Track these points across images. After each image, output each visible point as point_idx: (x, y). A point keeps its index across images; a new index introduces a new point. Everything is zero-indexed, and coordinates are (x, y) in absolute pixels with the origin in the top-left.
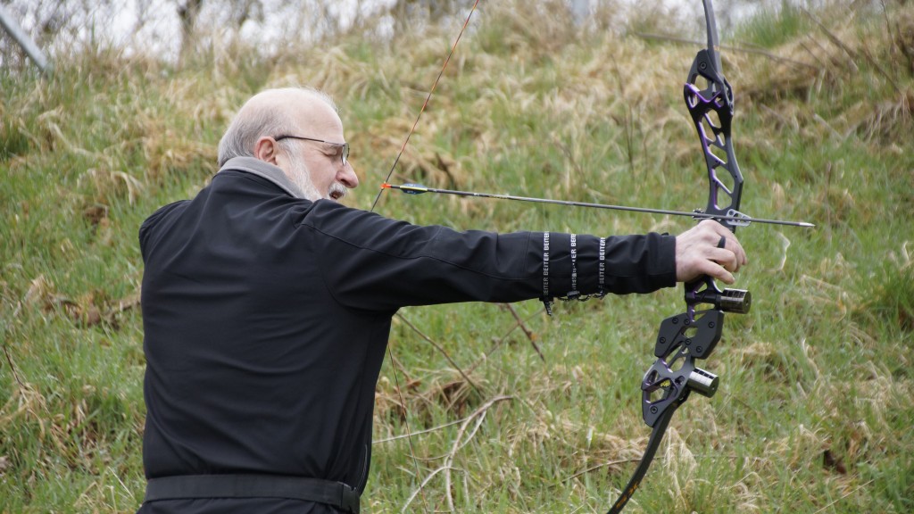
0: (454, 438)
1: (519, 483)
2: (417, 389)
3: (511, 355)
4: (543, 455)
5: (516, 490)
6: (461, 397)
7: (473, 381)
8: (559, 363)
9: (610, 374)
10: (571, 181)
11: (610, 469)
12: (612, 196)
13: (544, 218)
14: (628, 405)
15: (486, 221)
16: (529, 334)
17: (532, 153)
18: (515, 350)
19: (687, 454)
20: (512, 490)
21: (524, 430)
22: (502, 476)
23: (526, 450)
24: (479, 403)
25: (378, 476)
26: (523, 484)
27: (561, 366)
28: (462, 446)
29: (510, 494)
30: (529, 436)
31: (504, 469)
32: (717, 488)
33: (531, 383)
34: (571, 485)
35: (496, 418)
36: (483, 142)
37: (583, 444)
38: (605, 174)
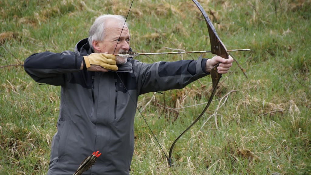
0: (217, 104)
1: (240, 119)
2: (205, 88)
3: (236, 77)
4: (248, 110)
5: (239, 121)
6: (220, 91)
7: (224, 85)
8: (253, 79)
9: (270, 83)
10: (255, 18)
11: (271, 114)
12: (269, 22)
13: (247, 31)
14: (276, 92)
15: (227, 32)
16: (242, 70)
18: (237, 75)
19: (297, 109)
20: (238, 122)
21: (241, 101)
22: (234, 117)
23: (242, 108)
24: (225, 93)
25: (193, 117)
26: (241, 120)
27: (253, 80)
28: (220, 107)
29: (237, 123)
30: (243, 104)
31: (235, 114)
32: (307, 120)
33: (243, 86)
34: (257, 120)
35: (232, 98)
36: (225, 5)
37: (262, 106)
38: (267, 15)
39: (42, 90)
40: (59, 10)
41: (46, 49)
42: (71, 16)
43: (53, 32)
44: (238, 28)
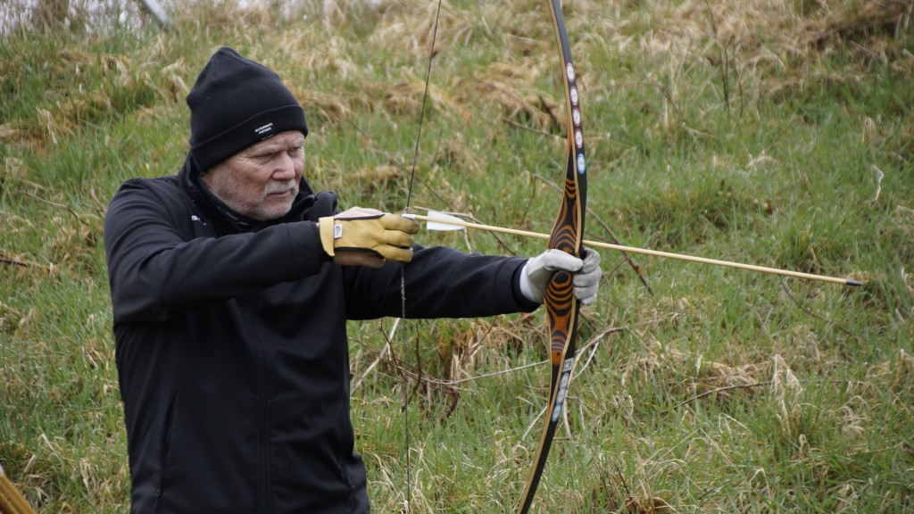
1: (632, 410)
2: (531, 322)
3: (620, 288)
4: (654, 383)
5: (630, 417)
7: (584, 314)
8: (666, 295)
9: (715, 305)
10: (670, 120)
11: (718, 395)
12: (709, 133)
13: (646, 157)
14: (733, 333)
16: (636, 269)
17: (631, 94)
18: (623, 283)
19: (793, 380)
20: (627, 417)
21: (636, 360)
22: (616, 404)
23: (638, 379)
24: (590, 335)
25: (498, 407)
26: (636, 411)
27: (668, 298)
28: (577, 375)
29: (625, 421)
30: (641, 365)
31: (617, 396)
32: (822, 411)
33: (640, 315)
34: (682, 412)
35: (608, 349)
36: (583, 83)
37: (692, 372)
38: (702, 113)
39: (65, 332)
40: (108, 103)
41: (76, 214)
42: (143, 118)
43: (95, 165)
44: (622, 150)
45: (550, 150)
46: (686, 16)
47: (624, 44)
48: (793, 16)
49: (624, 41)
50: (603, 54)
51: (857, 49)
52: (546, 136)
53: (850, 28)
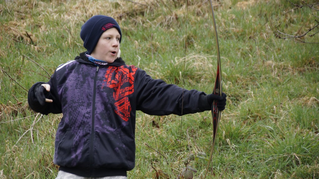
0: (33, 120)
2: (21, 105)
10: (71, 41)
13: (62, 52)
15: (43, 53)
17: (58, 32)
20: (53, 136)
22: (50, 132)
23: (57, 123)
28: (36, 122)
30: (59, 119)
31: (50, 129)
36: (42, 29)
44: (54, 50)
45: (30, 50)
46: (77, 8)
47: (55, 16)
48: (112, 9)
49: (55, 15)
50: (48, 19)
51: (132, 20)
52: (28, 45)
53: (130, 13)
